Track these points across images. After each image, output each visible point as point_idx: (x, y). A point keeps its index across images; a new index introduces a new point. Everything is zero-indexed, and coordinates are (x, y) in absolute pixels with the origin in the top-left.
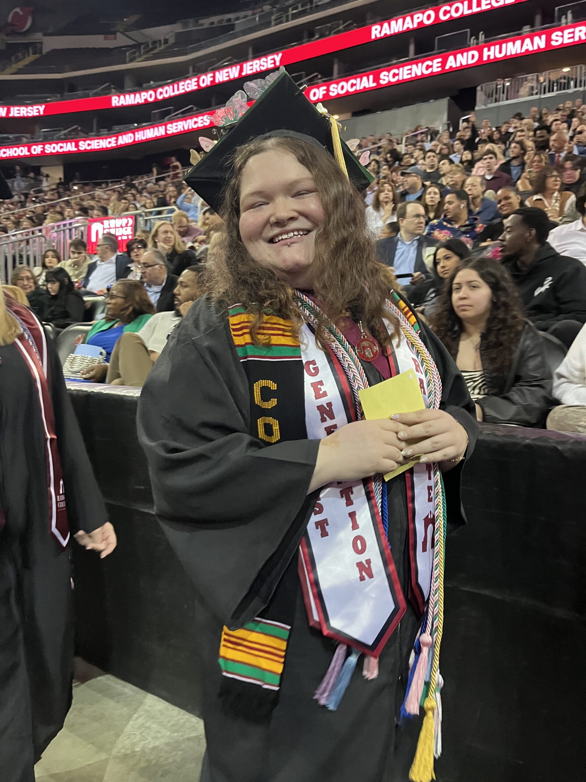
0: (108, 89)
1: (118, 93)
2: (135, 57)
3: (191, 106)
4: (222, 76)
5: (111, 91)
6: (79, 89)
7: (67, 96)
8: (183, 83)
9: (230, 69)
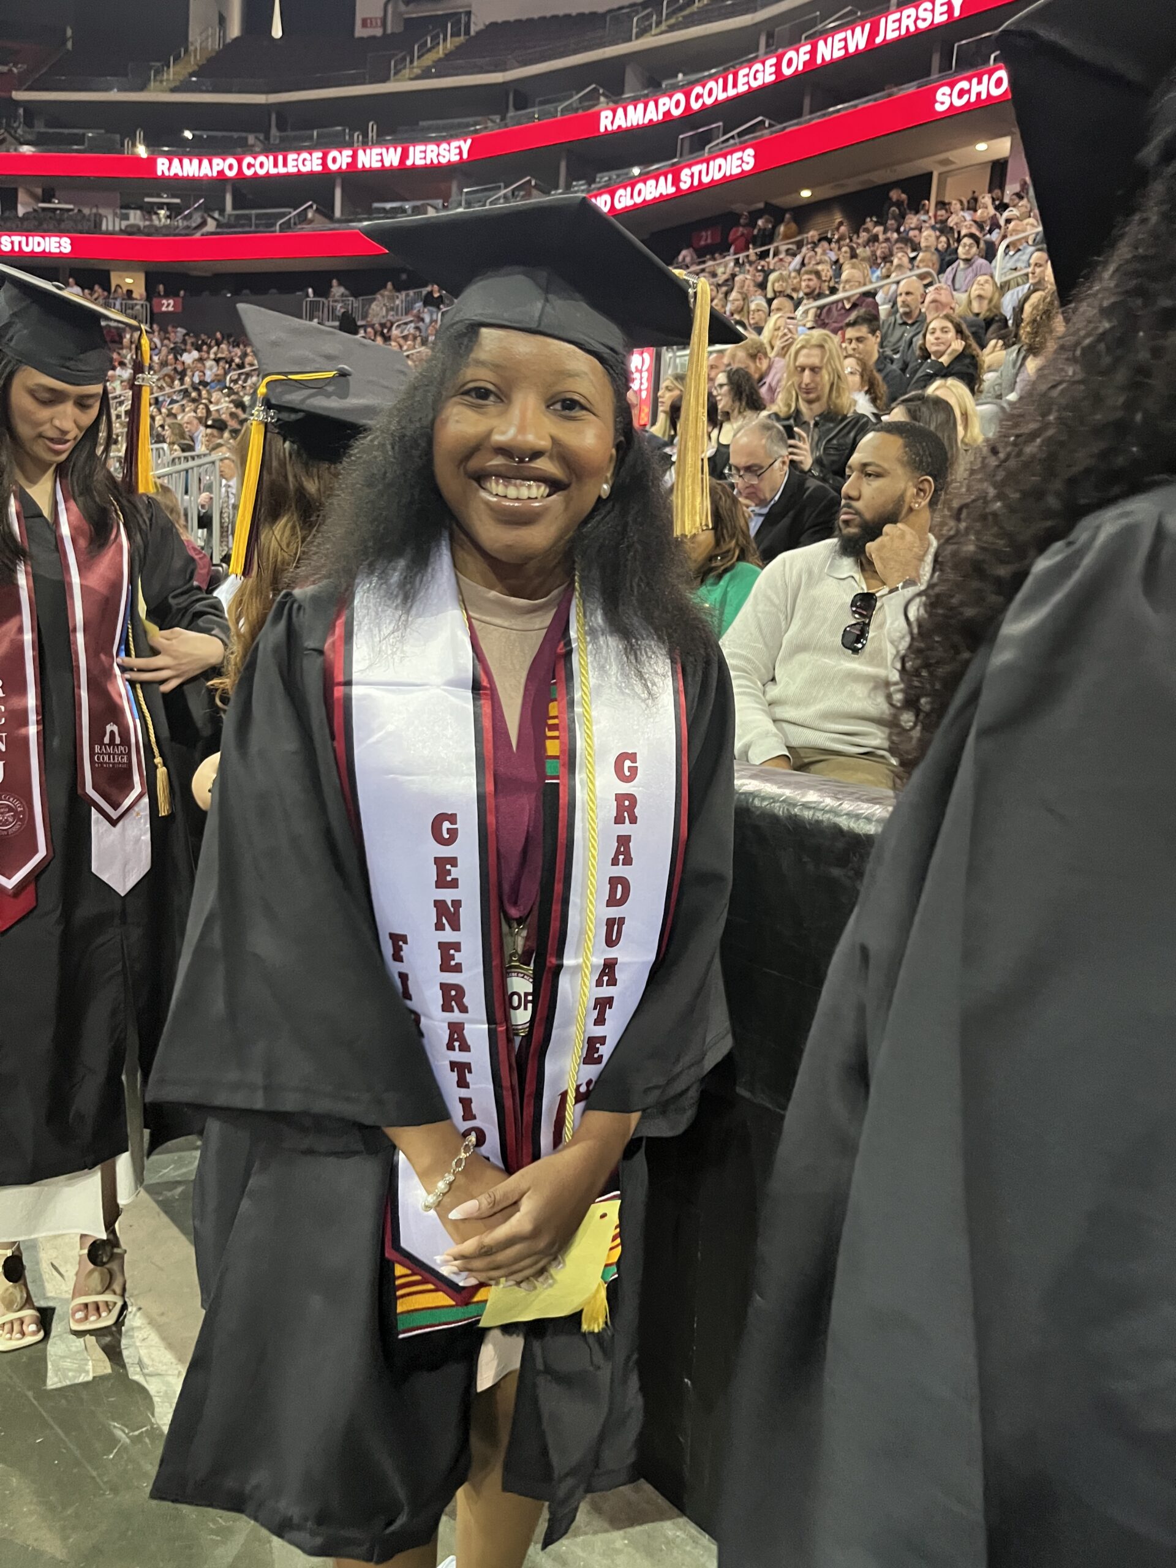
0: (593, 97)
1: (611, 105)
2: (651, 26)
3: (760, 118)
4: (829, 50)
5: (598, 99)
6: (538, 100)
7: (512, 118)
8: (745, 71)
9: (849, 32)
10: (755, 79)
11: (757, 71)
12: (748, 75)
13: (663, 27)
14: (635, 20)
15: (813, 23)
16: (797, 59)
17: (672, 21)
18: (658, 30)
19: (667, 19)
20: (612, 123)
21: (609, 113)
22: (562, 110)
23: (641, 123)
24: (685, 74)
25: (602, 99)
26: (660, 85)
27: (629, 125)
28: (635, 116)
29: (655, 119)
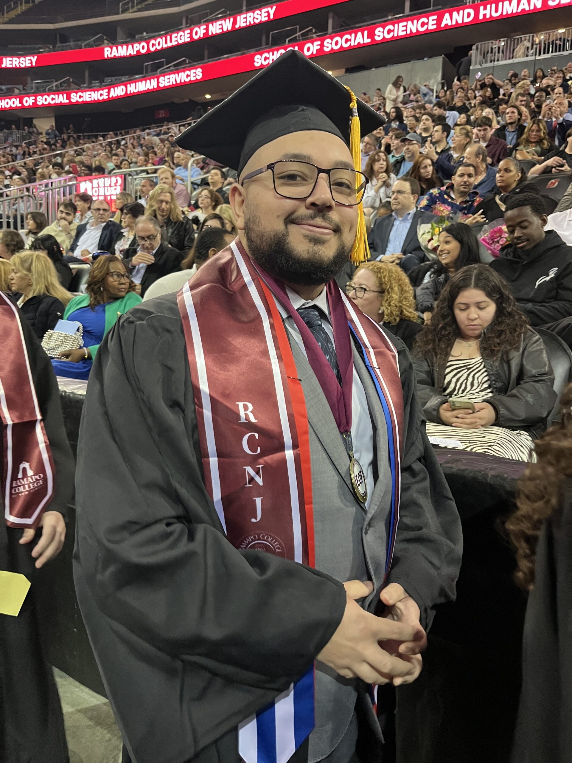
0: (100, 41)
1: (110, 44)
2: (129, 8)
3: (184, 59)
4: (215, 29)
5: (103, 42)
6: (71, 40)
7: (59, 47)
8: (175, 35)
9: (223, 21)
10: (181, 39)
11: (181, 36)
12: (176, 37)
13: (135, 9)
14: (121, 4)
15: (207, 15)
16: (199, 32)
17: (140, 7)
18: (133, 10)
19: (137, 5)
20: (111, 53)
21: (109, 49)
22: (85, 45)
23: (125, 55)
24: (147, 33)
25: (106, 41)
26: (134, 37)
27: (120, 55)
28: (122, 51)
29: (132, 54)
